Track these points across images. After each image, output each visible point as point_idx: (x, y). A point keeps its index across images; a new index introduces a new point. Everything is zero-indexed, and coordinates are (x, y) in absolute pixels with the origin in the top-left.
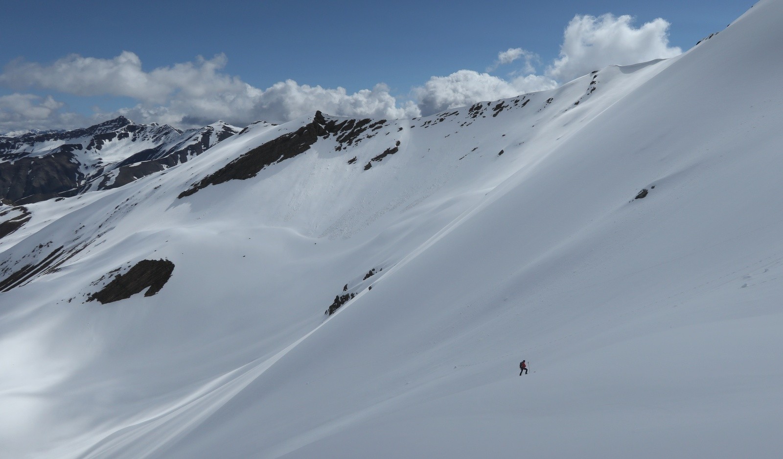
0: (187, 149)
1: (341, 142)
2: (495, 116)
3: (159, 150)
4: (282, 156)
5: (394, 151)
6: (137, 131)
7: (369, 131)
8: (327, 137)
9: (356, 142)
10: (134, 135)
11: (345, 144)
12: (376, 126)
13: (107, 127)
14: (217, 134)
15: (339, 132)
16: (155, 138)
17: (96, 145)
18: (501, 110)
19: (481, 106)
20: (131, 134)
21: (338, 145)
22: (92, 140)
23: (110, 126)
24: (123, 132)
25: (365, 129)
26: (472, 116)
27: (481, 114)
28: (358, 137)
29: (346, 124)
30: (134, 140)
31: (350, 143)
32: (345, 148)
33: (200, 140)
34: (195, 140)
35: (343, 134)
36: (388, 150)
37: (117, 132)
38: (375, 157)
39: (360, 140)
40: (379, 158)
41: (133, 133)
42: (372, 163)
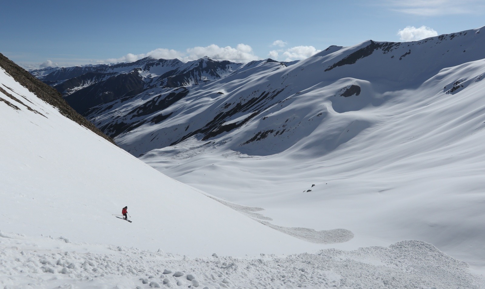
0: (193, 69)
1: (385, 51)
2: (451, 39)
3: (177, 71)
4: (363, 56)
5: (409, 53)
6: (164, 62)
7: (395, 47)
8: (378, 49)
9: (391, 50)
10: (163, 64)
11: (386, 52)
12: (397, 45)
13: (144, 60)
14: (206, 62)
15: (382, 47)
16: (172, 65)
17: (147, 68)
18: (453, 37)
19: (443, 36)
20: (161, 63)
21: (384, 52)
22: (145, 66)
23: (146, 60)
24: (158, 62)
25: (393, 46)
26: (440, 40)
27: (444, 39)
28: (391, 49)
29: (385, 44)
30: (163, 66)
31: (388, 51)
32: (387, 53)
33: (198, 65)
34: (196, 65)
35: (384, 48)
36: (407, 53)
37: (155, 62)
38: (402, 55)
39: (392, 50)
40: (404, 56)
41: (162, 63)
42: (402, 58)
